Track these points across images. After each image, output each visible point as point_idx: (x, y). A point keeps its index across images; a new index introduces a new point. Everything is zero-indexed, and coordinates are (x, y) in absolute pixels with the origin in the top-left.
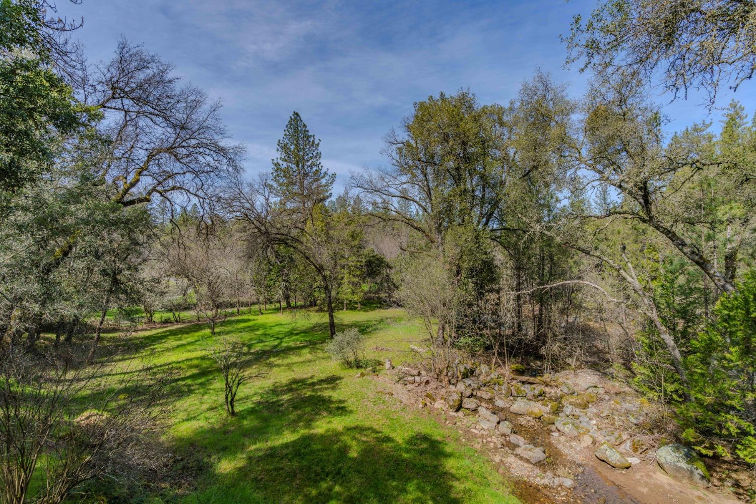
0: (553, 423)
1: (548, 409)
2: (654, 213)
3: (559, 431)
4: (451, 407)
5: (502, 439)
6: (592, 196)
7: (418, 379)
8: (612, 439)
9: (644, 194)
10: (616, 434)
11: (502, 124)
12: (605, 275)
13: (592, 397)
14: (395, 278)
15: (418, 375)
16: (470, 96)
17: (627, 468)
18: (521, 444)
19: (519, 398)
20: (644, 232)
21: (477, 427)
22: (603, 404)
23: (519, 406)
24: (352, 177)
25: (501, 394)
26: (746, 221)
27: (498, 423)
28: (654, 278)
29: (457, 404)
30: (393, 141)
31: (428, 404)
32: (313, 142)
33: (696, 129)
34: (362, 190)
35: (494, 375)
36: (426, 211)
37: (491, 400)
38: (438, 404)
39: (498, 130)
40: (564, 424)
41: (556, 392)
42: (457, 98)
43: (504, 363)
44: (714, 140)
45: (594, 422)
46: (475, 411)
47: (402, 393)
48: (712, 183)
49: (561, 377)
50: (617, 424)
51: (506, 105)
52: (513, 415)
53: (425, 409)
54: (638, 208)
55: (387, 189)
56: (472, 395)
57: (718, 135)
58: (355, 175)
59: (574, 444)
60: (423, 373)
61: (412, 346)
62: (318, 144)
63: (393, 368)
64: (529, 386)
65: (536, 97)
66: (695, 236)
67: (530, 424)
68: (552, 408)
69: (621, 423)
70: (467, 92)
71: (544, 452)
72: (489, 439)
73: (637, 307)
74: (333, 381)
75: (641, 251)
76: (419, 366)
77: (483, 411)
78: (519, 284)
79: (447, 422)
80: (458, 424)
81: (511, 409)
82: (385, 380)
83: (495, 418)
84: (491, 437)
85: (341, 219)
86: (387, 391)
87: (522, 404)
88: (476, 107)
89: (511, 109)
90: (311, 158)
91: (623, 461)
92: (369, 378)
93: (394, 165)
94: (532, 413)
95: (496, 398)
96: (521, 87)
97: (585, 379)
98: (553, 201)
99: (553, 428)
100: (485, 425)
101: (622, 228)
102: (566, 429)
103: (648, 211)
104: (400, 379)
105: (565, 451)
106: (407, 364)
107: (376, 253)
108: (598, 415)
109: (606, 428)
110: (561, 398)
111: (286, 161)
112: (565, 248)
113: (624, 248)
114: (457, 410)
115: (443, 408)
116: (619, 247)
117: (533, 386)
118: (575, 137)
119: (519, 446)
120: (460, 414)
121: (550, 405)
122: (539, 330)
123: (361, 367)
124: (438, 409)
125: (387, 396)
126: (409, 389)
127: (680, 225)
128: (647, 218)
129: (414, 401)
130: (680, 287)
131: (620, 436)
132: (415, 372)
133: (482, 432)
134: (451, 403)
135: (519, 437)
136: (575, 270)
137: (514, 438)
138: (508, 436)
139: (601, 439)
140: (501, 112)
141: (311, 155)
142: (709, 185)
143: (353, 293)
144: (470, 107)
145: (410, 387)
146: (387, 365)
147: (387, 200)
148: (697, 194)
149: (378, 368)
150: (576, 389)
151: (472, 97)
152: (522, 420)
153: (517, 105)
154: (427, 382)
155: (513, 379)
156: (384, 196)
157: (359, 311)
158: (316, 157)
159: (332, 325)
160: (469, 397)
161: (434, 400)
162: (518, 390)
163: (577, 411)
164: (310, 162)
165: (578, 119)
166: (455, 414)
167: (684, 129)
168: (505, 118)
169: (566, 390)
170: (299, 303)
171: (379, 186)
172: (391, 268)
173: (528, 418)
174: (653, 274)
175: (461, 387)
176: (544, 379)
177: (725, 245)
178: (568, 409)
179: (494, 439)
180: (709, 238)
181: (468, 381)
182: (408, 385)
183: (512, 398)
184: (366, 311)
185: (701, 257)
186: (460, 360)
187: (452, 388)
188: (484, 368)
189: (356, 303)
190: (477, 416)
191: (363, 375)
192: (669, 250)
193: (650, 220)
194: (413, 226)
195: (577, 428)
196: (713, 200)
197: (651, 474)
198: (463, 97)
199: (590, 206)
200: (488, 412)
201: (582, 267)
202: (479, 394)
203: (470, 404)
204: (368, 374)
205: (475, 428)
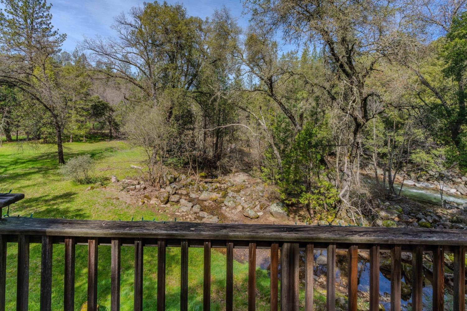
0: (223, 202)
1: (220, 195)
2: (274, 92)
3: (226, 206)
4: (162, 202)
5: (194, 216)
6: (245, 79)
7: (138, 187)
8: (251, 205)
9: (270, 83)
10: (253, 202)
11: (201, 30)
12: (251, 122)
13: (242, 186)
14: (116, 118)
15: (138, 184)
16: (183, 8)
17: (258, 218)
18: (206, 216)
19: (204, 192)
20: (269, 101)
21: (179, 211)
22: (247, 189)
23: (204, 195)
24: (86, 41)
25: (193, 190)
26: (307, 100)
27: (192, 207)
28: (272, 124)
29: (166, 199)
30: (123, 21)
31: (146, 202)
32: (44, 4)
33: (292, 53)
34: (94, 52)
35: (189, 180)
36: (145, 74)
37: (187, 194)
38: (153, 201)
39: (198, 33)
40: (229, 202)
41: (224, 186)
42: (174, 7)
43: (196, 172)
44: (298, 59)
45: (243, 198)
46: (178, 202)
47: (125, 197)
48: (296, 81)
49: (227, 178)
50: (254, 197)
51: (204, 19)
52: (201, 201)
53: (144, 205)
54: (267, 88)
55: (114, 54)
56: (175, 193)
57: (300, 58)
58: (88, 40)
59: (233, 211)
60: (142, 182)
61: (132, 166)
62: (49, 8)
63: (118, 181)
64: (210, 184)
65: (222, 20)
66: (289, 105)
67: (211, 204)
68: (222, 195)
69: (256, 197)
70: (181, 5)
71: (218, 218)
72: (187, 217)
73: (265, 138)
74: (68, 196)
75: (268, 110)
76: (138, 178)
77: (183, 201)
78: (206, 125)
79: (160, 211)
80: (167, 211)
81: (200, 198)
82: (112, 190)
83: (191, 204)
84: (188, 215)
85: (71, 71)
86: (115, 197)
87: (206, 195)
88: (186, 16)
89: (207, 22)
90: (42, 17)
91: (256, 214)
92: (98, 190)
93: (122, 38)
94: (212, 198)
95: (191, 193)
96: (214, 12)
97: (240, 178)
98: (226, 79)
99: (223, 205)
100: (184, 209)
101: (259, 97)
102: (230, 204)
103: (272, 91)
104: (124, 188)
105: (229, 215)
106: (129, 178)
107: (101, 100)
108: (245, 195)
109: (249, 200)
110: (227, 189)
111: (12, 13)
112: (232, 106)
113: (261, 108)
114: (166, 203)
115: (157, 203)
116: (258, 107)
117: (212, 184)
118: (241, 47)
119: (204, 218)
120: (168, 205)
121: (221, 193)
122: (215, 152)
123: (91, 182)
124: (152, 204)
125: (115, 200)
126: (131, 194)
127: (284, 99)
128: (271, 94)
129: (135, 202)
130: (283, 128)
131: (255, 203)
132: (136, 182)
133: (182, 213)
134: (162, 199)
135: (204, 213)
136: (236, 119)
137: (201, 214)
138: (198, 213)
139: (246, 206)
140: (200, 22)
141: (41, 14)
142: (295, 82)
143: (79, 128)
144: (183, 15)
145: (132, 193)
146: (113, 180)
147: (114, 62)
148: (291, 86)
149: (105, 182)
150: (234, 183)
151: (184, 9)
152: (206, 204)
153: (210, 21)
154: (145, 188)
155: (201, 181)
156: (112, 59)
157: (85, 142)
158: (46, 17)
159: (61, 153)
160: (173, 195)
161: (150, 199)
162: (204, 187)
163: (235, 195)
164: (40, 20)
165: (242, 38)
166: (165, 206)
167: (287, 52)
168: (203, 27)
169: (229, 184)
170: (20, 137)
171: (108, 51)
172: (113, 111)
173: (210, 201)
174: (272, 122)
175: (168, 189)
176: (218, 180)
177: (300, 110)
178: (231, 194)
179: (190, 216)
180: (294, 106)
181: (173, 185)
182: (130, 191)
183: (200, 192)
184: (92, 143)
185: (291, 115)
186: (167, 173)
187: (162, 190)
188: (183, 176)
189: (82, 137)
190: (179, 205)
191: (92, 188)
192: (279, 111)
193: (272, 95)
194: (135, 84)
195: (235, 202)
196: (296, 89)
197: (267, 218)
198: (178, 8)
199: (244, 83)
200: (186, 202)
201: (239, 117)
202: (180, 192)
203: (174, 198)
204: (97, 187)
205: (178, 212)
